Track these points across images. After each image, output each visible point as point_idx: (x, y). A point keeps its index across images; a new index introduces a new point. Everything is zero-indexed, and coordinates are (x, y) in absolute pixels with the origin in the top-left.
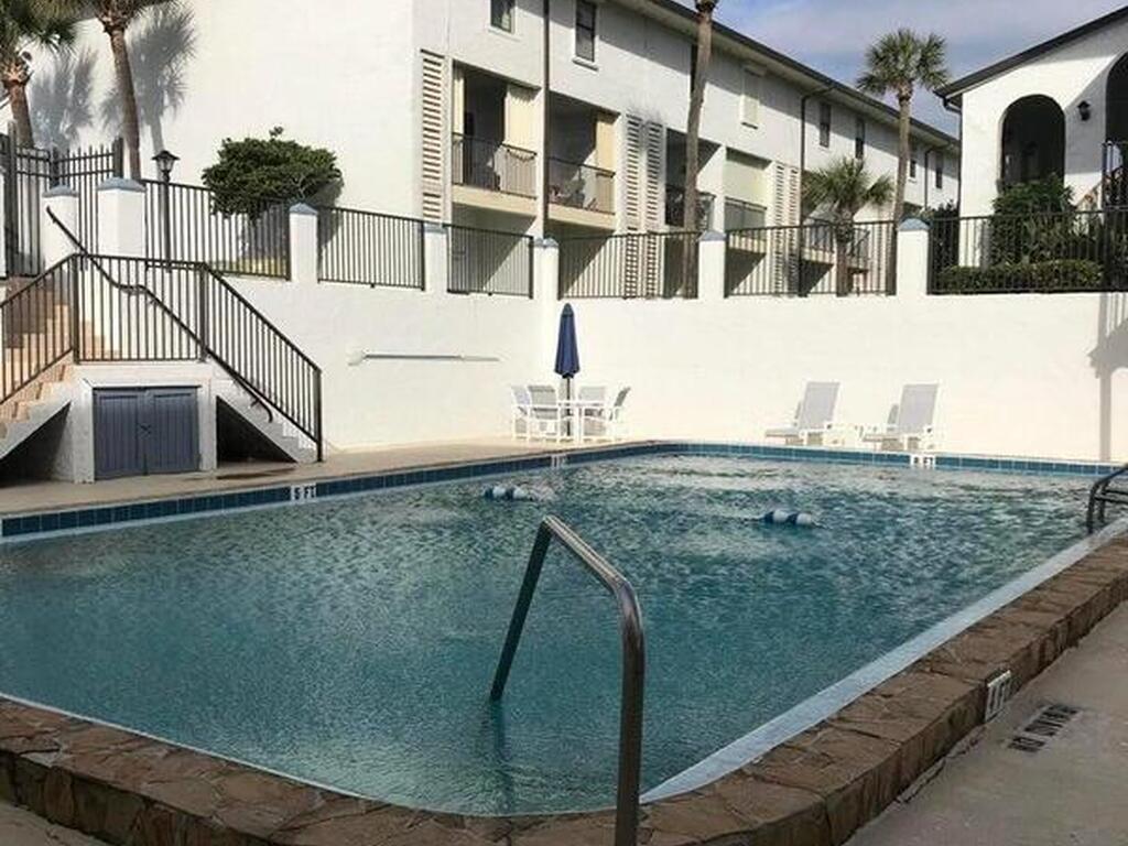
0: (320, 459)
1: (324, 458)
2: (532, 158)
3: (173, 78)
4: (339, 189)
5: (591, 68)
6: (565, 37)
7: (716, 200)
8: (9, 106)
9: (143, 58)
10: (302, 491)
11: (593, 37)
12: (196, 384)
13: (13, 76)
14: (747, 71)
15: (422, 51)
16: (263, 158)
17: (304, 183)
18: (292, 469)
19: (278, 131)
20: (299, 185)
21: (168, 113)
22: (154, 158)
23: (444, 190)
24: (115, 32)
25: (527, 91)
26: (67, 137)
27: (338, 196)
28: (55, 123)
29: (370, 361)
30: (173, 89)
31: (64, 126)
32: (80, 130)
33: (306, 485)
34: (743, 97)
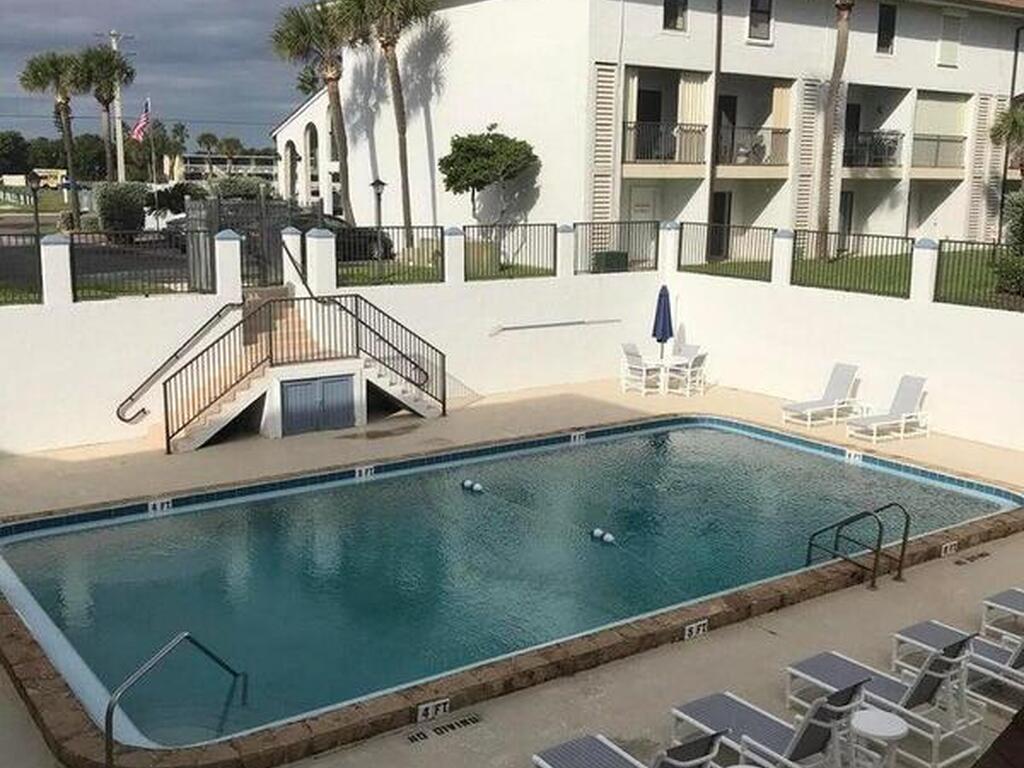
0: (444, 413)
1: (447, 413)
2: (704, 130)
3: (437, 72)
4: (538, 169)
5: (767, 46)
6: (738, 26)
7: (905, 138)
8: (327, 93)
9: (419, 54)
10: (364, 472)
11: (769, 19)
12: (351, 372)
13: (330, 75)
14: (945, 17)
15: (597, 63)
16: (478, 151)
17: (504, 172)
18: (415, 427)
19: (494, 126)
20: (499, 174)
21: (434, 98)
22: (373, 184)
23: (614, 171)
24: (389, 48)
25: (700, 76)
26: (374, 110)
27: (538, 174)
28: (366, 100)
29: (506, 332)
30: (437, 80)
31: (372, 102)
32: (382, 106)
33: (367, 467)
34: (939, 43)
